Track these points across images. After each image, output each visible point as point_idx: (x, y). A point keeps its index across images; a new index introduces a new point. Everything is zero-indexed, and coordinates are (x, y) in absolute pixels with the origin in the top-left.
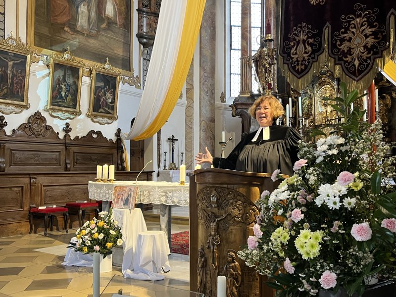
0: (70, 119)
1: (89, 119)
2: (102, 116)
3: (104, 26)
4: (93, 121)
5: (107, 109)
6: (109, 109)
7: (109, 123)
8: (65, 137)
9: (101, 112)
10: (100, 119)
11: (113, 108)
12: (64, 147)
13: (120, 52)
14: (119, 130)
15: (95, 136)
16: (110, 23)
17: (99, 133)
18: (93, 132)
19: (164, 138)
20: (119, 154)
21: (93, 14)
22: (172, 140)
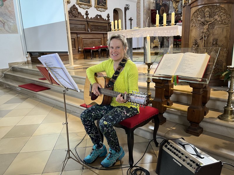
0: (88, 9)
1: (96, 9)
2: (101, 7)
4: (97, 10)
5: (103, 4)
6: (104, 3)
7: (104, 11)
8: (86, 17)
9: (101, 5)
10: (100, 9)
11: (105, 3)
12: (87, 23)
14: (108, 15)
15: (99, 17)
17: (100, 16)
18: (98, 15)
19: (128, 18)
20: (109, 26)
22: (131, 20)
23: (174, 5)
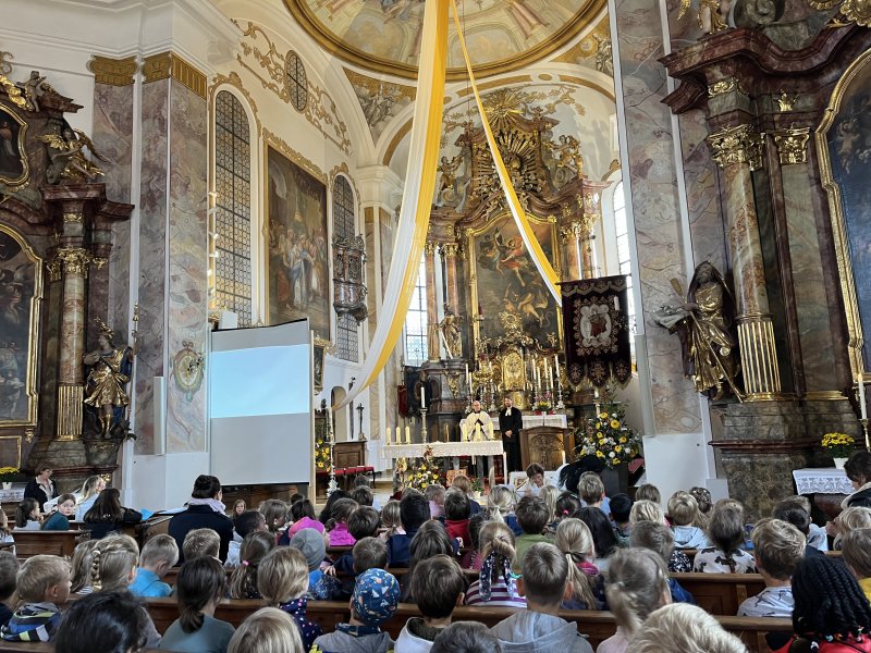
3: (311, 299)
11: (320, 379)
13: (322, 323)
14: (324, 401)
16: (316, 295)
19: (355, 406)
21: (304, 289)
22: (360, 408)
23: (450, 382)
